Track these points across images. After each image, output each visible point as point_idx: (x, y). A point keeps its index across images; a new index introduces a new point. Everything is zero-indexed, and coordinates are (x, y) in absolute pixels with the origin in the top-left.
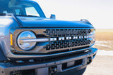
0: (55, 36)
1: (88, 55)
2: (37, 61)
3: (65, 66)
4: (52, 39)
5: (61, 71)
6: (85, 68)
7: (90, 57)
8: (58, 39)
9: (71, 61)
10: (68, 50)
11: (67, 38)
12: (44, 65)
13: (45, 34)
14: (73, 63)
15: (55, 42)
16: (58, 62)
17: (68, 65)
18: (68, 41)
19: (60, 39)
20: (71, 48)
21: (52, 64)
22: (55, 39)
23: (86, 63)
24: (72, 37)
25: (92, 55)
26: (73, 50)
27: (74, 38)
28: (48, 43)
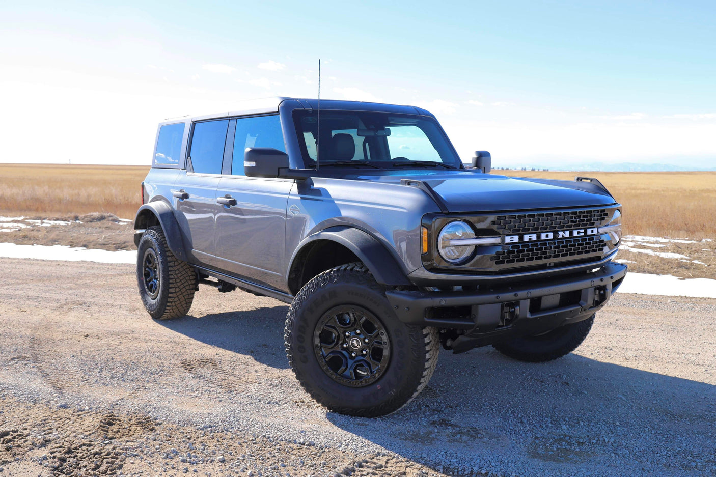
0: (516, 232)
1: (597, 282)
2: (469, 288)
3: (536, 305)
4: (508, 240)
5: (528, 315)
6: (591, 319)
7: (604, 288)
8: (521, 238)
9: (551, 294)
10: (544, 267)
11: (543, 237)
12: (491, 297)
13: (495, 227)
14: (556, 300)
15: (514, 245)
16: (522, 294)
17: (545, 303)
18: (544, 243)
19: (526, 238)
20: (552, 261)
21: (508, 296)
22: (516, 239)
23: (590, 302)
24: (556, 233)
25: (608, 282)
26: (557, 265)
27: (561, 234)
28: (500, 249)
